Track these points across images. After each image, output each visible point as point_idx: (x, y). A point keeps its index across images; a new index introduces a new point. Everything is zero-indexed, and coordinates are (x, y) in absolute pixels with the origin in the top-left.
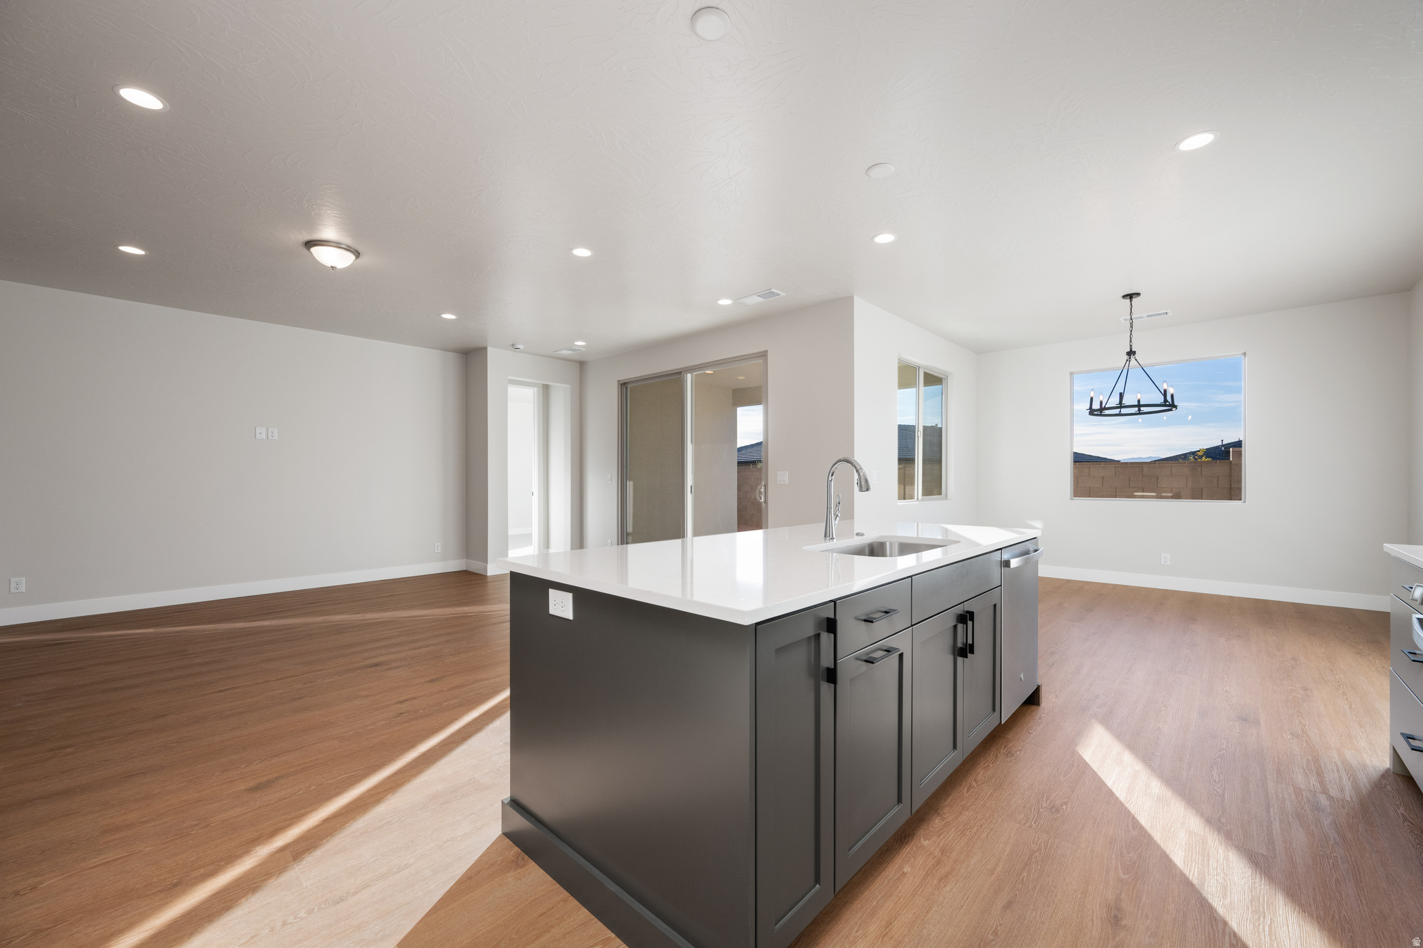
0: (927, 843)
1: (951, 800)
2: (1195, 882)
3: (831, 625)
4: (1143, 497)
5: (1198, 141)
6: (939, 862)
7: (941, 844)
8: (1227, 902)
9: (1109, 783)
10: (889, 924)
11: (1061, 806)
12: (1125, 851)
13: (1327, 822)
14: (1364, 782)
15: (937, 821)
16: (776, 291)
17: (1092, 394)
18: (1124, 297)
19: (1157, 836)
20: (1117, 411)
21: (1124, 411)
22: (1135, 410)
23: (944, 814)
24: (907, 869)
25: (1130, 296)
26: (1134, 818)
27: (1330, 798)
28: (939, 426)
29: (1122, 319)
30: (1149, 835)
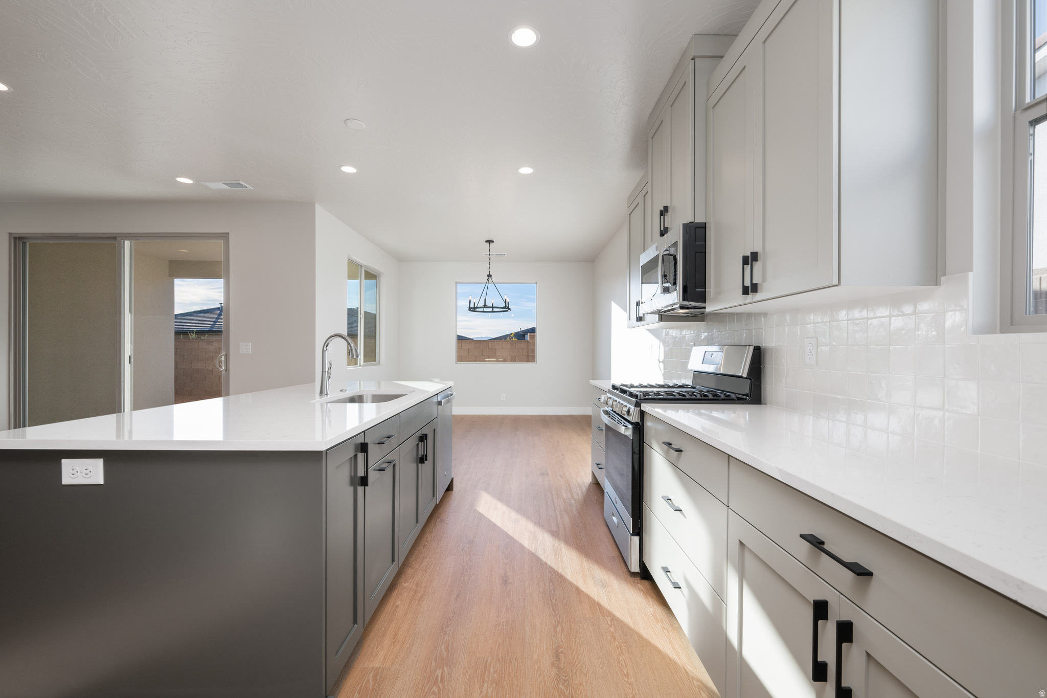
0: (407, 585)
1: (415, 556)
2: (534, 552)
3: (364, 448)
4: (489, 361)
5: (526, 170)
6: (416, 592)
7: (415, 582)
8: (546, 555)
9: (493, 520)
10: (395, 635)
11: (473, 539)
12: (505, 550)
13: (574, 510)
14: (584, 489)
15: (409, 571)
16: (244, 184)
17: (470, 298)
18: (486, 241)
19: (517, 538)
20: (482, 310)
21: (486, 310)
22: (490, 310)
23: (413, 565)
24: (398, 603)
25: (489, 242)
26: (506, 533)
27: (575, 500)
28: (374, 312)
29: (483, 254)
30: (514, 539)
